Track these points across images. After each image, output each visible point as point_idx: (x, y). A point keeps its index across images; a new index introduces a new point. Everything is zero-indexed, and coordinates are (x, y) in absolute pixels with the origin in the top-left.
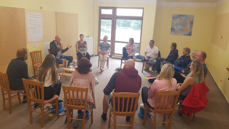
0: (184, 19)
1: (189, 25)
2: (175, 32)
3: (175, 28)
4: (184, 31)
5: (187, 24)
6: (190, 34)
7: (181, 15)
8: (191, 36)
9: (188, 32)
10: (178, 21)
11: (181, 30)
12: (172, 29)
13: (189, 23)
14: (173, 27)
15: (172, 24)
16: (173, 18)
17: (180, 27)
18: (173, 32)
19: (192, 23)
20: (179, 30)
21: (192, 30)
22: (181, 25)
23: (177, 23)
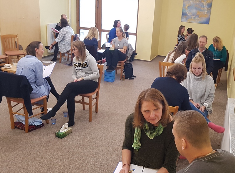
1: (206, 8)
2: (187, 19)
3: (187, 12)
4: (199, 17)
5: (204, 7)
6: (207, 22)
8: (209, 24)
9: (204, 19)
10: (191, 2)
11: (196, 15)
12: (184, 14)
13: (207, 6)
14: (184, 12)
15: (184, 6)
17: (194, 11)
18: (184, 19)
19: (210, 6)
20: (193, 16)
21: (210, 16)
22: (196, 8)
23: (190, 5)
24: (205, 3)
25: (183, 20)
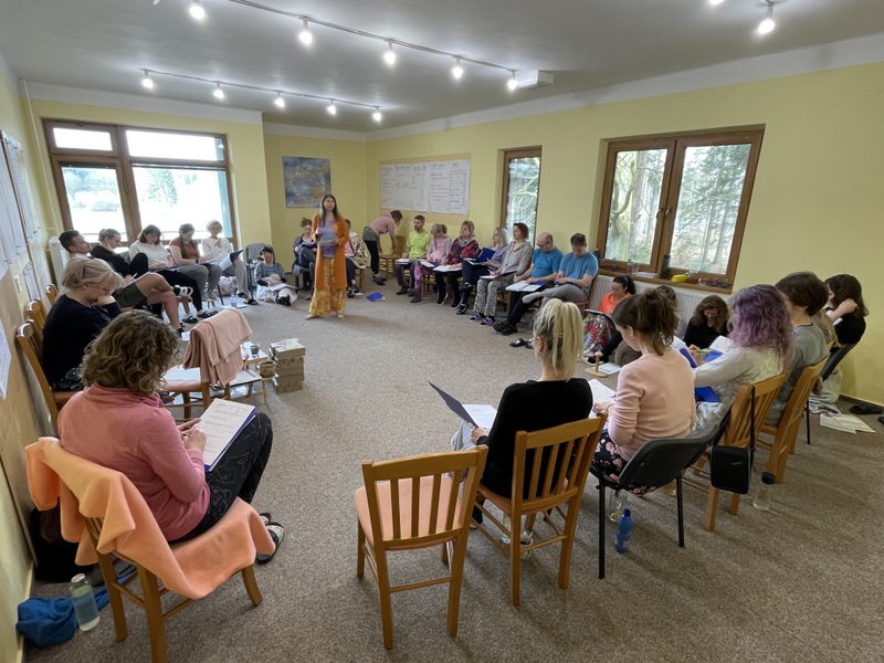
0: (310, 167)
1: (322, 182)
2: (296, 202)
5: (319, 181)
7: (302, 159)
10: (298, 174)
11: (311, 195)
12: (289, 195)
13: (322, 178)
14: (289, 190)
15: (286, 180)
16: (286, 164)
17: (305, 188)
18: (292, 202)
19: (328, 178)
20: (305, 195)
22: (307, 183)
23: (298, 178)
24: (320, 174)
25: (289, 205)
